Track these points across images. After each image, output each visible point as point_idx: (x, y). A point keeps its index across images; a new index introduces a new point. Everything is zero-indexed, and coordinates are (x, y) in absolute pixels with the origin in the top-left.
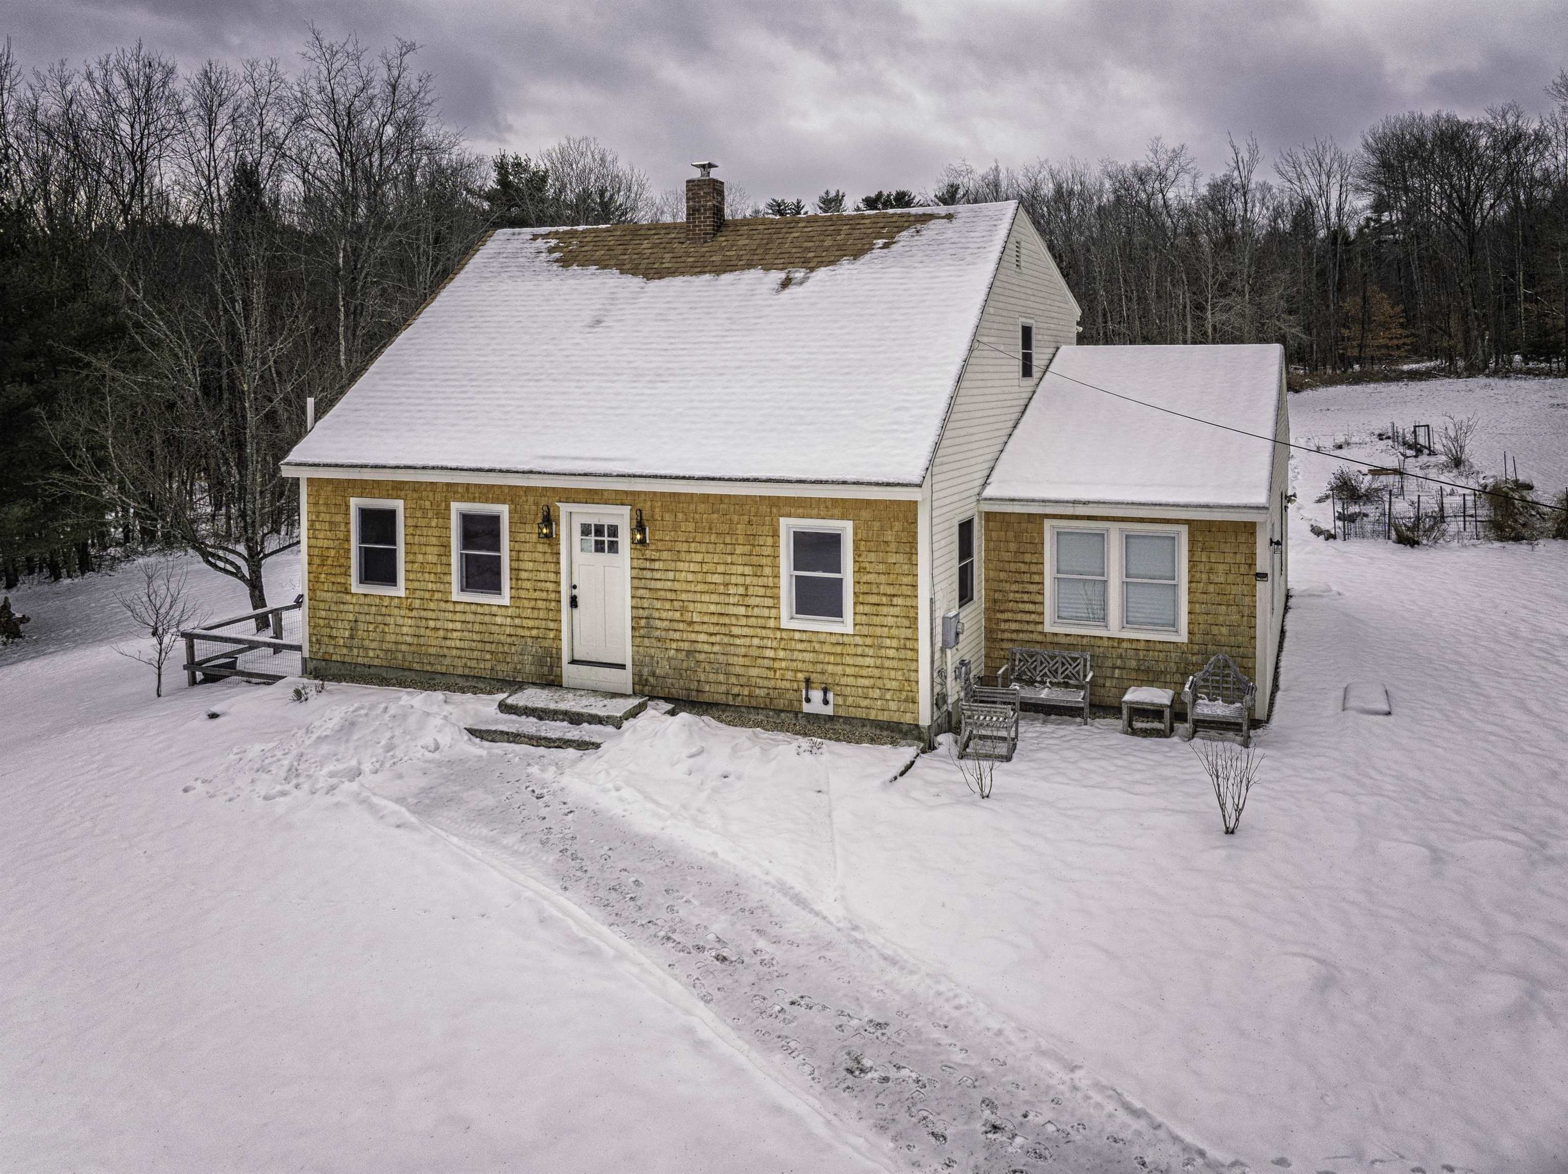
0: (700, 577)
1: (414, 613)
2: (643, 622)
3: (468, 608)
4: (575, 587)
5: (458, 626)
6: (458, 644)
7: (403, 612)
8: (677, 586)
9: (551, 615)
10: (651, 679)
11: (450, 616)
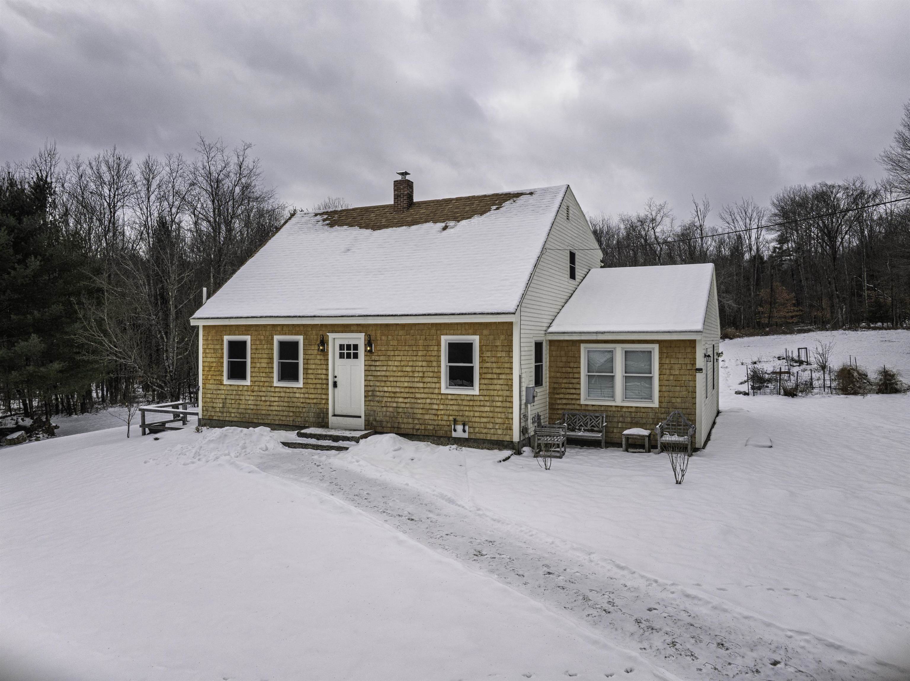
0: (399, 369)
1: (255, 394)
2: (370, 393)
3: (282, 390)
4: (336, 377)
5: (277, 399)
6: (276, 408)
7: (249, 393)
8: (388, 374)
9: (324, 392)
10: (374, 423)
11: (273, 394)
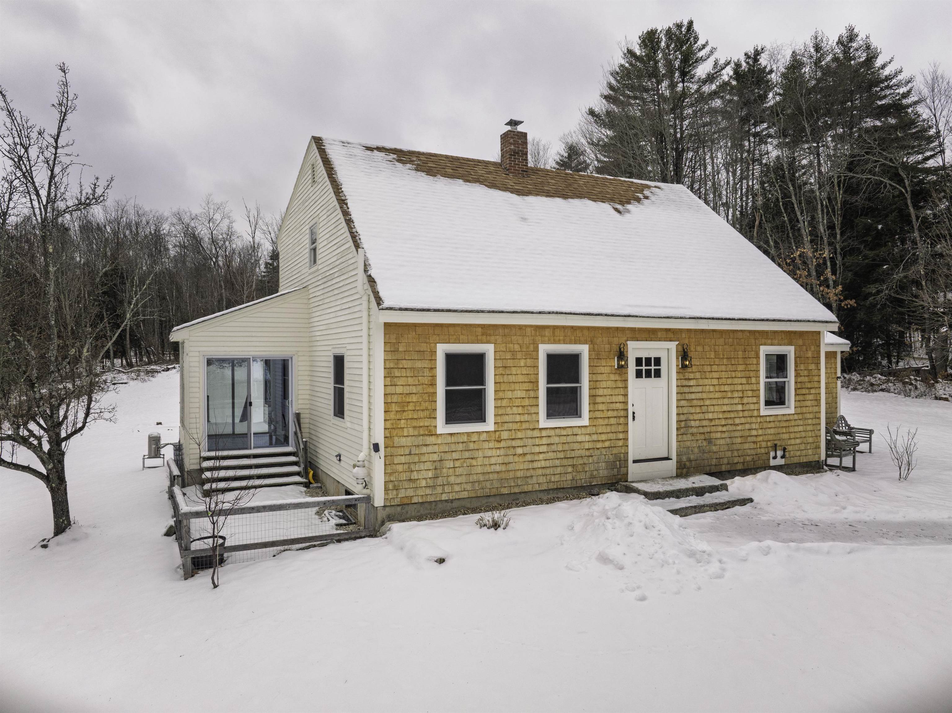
0: (717, 388)
1: (503, 444)
2: (683, 424)
3: (552, 433)
4: (633, 405)
5: (544, 449)
6: (543, 464)
7: (491, 445)
8: (704, 396)
9: (621, 428)
10: (688, 463)
11: (537, 441)
